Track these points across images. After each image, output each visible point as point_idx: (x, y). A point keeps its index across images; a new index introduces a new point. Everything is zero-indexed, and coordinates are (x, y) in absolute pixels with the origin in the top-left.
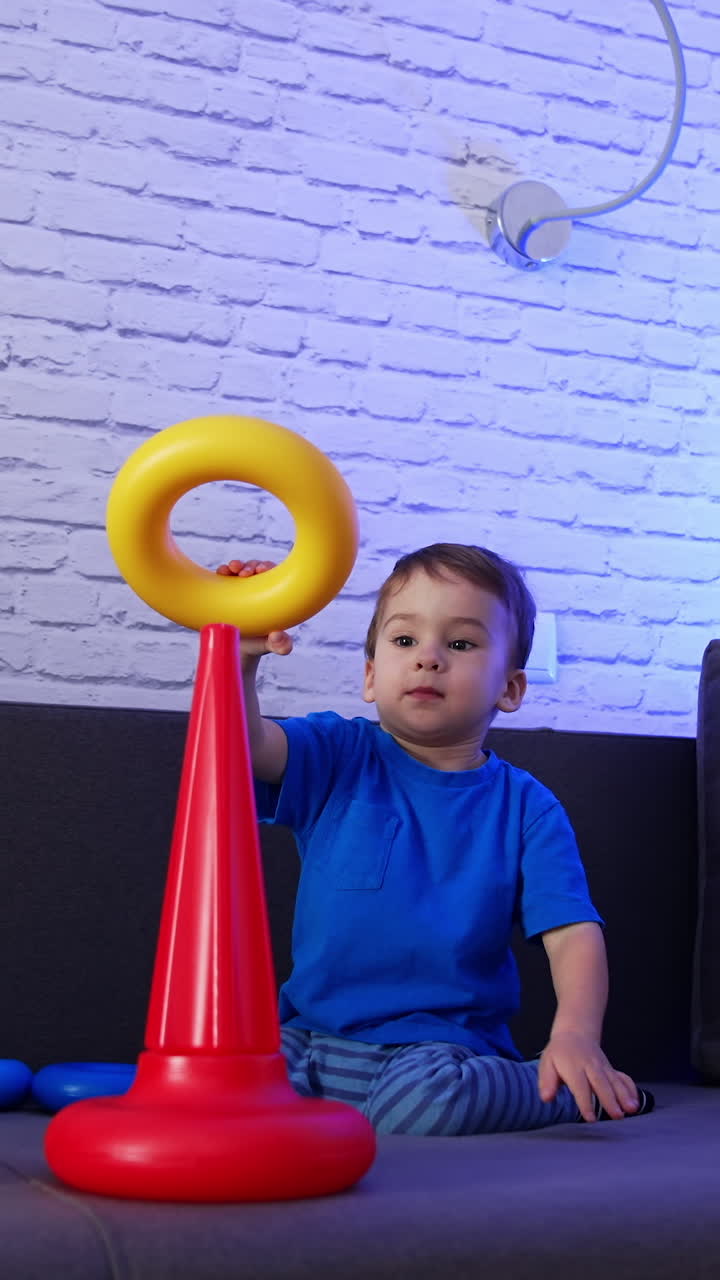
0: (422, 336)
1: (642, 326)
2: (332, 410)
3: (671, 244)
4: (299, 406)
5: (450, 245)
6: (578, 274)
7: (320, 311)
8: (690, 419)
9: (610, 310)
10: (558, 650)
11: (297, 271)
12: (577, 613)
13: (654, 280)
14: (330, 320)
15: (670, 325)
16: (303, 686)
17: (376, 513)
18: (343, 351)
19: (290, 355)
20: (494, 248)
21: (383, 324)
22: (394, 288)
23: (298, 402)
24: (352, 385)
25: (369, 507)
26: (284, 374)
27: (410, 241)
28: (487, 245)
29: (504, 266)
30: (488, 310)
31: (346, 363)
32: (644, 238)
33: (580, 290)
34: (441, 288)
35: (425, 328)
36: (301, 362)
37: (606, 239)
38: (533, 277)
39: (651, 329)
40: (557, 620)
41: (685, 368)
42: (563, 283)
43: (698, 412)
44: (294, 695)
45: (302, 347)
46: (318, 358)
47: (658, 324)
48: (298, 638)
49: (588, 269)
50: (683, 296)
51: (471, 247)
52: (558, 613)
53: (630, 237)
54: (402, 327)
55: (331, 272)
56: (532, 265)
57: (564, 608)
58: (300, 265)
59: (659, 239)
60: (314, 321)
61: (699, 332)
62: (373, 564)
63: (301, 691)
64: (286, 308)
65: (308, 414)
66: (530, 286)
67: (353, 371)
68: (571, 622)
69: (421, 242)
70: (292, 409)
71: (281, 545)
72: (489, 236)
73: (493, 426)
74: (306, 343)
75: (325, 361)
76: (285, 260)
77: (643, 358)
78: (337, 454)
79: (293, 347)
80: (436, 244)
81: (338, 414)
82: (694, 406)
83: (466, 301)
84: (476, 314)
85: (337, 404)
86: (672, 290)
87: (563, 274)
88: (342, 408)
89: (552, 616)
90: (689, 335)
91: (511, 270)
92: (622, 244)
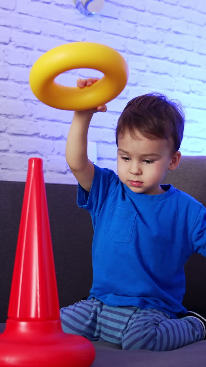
0: (52, 39)
1: (126, 39)
2: (21, 65)
3: (136, 9)
4: (9, 63)
5: (62, 5)
6: (105, 19)
7: (17, 28)
8: (141, 73)
9: (116, 32)
10: (97, 155)
11: (8, 12)
12: (104, 142)
13: (130, 22)
14: (20, 31)
15: (135, 39)
16: (10, 168)
17: (36, 104)
18: (25, 43)
19: (6, 44)
20: (77, 7)
21: (39, 34)
22: (43, 21)
23: (9, 62)
24: (28, 56)
25: (33, 102)
26: (4, 51)
27: (48, 3)
28: (74, 6)
29: (80, 14)
30: (75, 30)
31: (26, 48)
32: (127, 7)
33: (106, 25)
34: (58, 21)
35: (53, 36)
36: (10, 47)
37: (115, 6)
38: (90, 19)
39: (129, 40)
40: (97, 145)
41: (140, 55)
42: (100, 22)
43: (144, 71)
44: (7, 171)
45: (10, 41)
46: (16, 45)
47: (132, 38)
48: (9, 150)
49: (109, 17)
50: (140, 29)
51: (68, 7)
52: (98, 142)
53: (122, 6)
54: (45, 35)
55: (20, 13)
56: (90, 15)
57: (99, 140)
58: (9, 10)
59: (132, 7)
60: (14, 31)
61: (145, 42)
62: (35, 123)
63: (10, 170)
64: (5, 26)
65: (12, 67)
66: (89, 22)
67: (28, 51)
68: (102, 145)
69: (52, 4)
70: (6, 64)
71: (3, 115)
72: (75, 3)
73: (76, 73)
74: (12, 39)
75: (18, 47)
76: (4, 7)
77: (126, 51)
78: (22, 82)
79: (7, 41)
80: (57, 5)
81: (23, 67)
82: (143, 69)
83: (67, 27)
84: (70, 32)
85: (22, 63)
86: (136, 26)
87: (100, 18)
88: (24, 65)
89: (95, 143)
90: (142, 43)
91: (82, 16)
92: (120, 8)
